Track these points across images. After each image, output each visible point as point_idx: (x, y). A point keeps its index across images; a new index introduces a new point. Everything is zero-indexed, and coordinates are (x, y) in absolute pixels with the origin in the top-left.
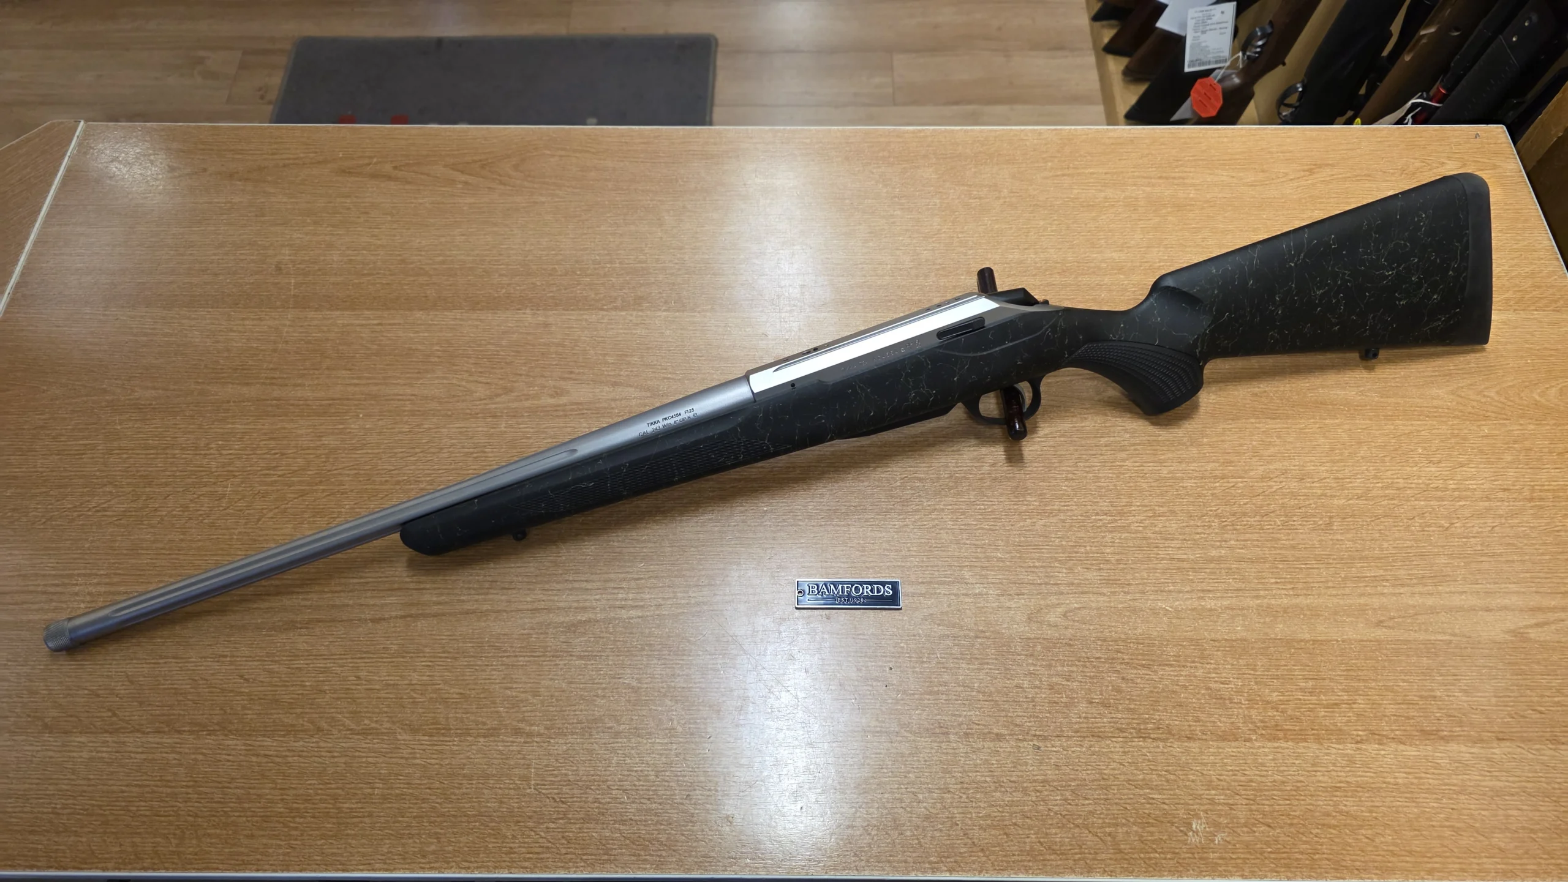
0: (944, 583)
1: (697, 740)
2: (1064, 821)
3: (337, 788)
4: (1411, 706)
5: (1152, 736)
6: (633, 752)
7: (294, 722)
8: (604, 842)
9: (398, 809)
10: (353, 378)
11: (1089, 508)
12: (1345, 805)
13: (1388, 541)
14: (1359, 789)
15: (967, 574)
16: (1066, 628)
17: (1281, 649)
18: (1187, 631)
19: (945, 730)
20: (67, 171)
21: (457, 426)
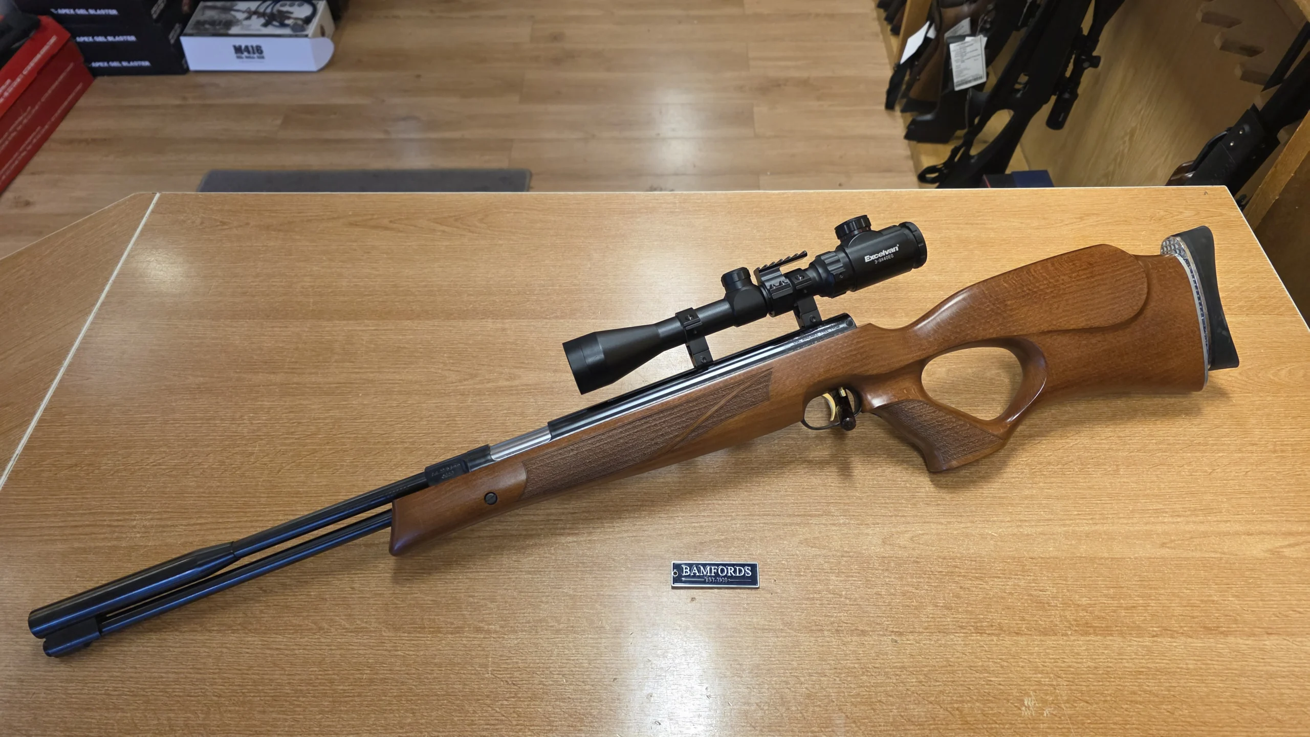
0: (815, 516)
1: (622, 636)
2: (920, 698)
3: (334, 674)
4: (1194, 608)
5: (987, 632)
6: (570, 645)
7: (301, 623)
8: (547, 716)
9: (382, 690)
10: (355, 368)
12: (1148, 686)
13: (1164, 483)
14: (1158, 673)
15: (832, 509)
16: (913, 549)
18: (1010, 551)
19: (820, 628)
20: (145, 225)
21: (434, 401)
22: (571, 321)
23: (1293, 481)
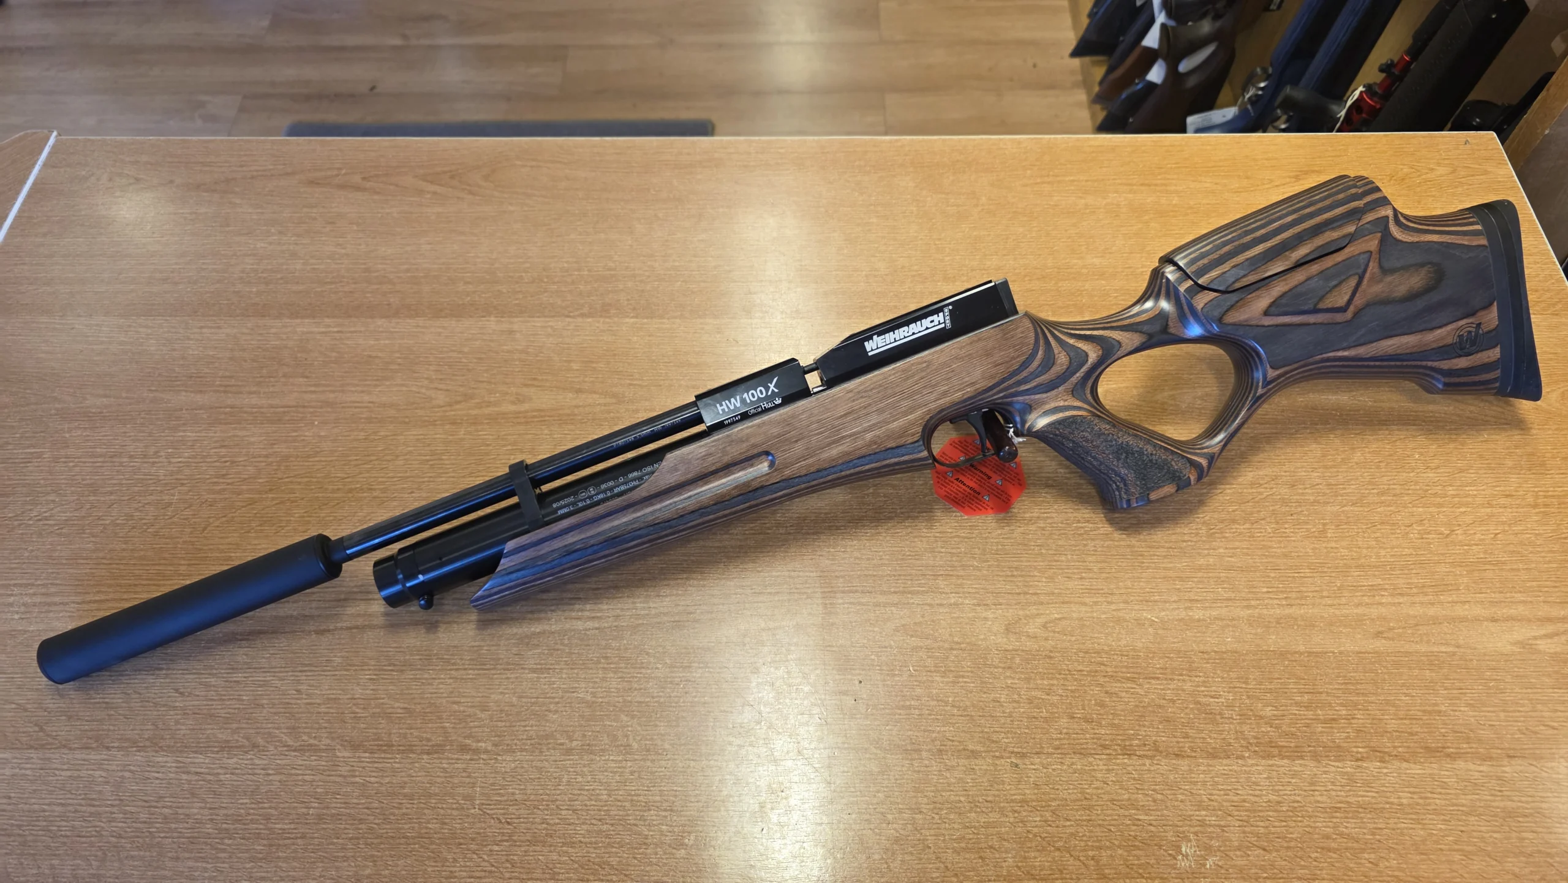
0: (918, 592)
1: (654, 757)
2: (1044, 844)
3: (270, 808)
4: (1414, 722)
5: (1138, 753)
6: (585, 769)
7: (230, 738)
8: (551, 866)
9: (333, 829)
10: (310, 386)
11: (1070, 515)
12: (1346, 827)
13: (1385, 548)
14: (1360, 810)
15: (941, 583)
16: (1046, 639)
17: (1275, 662)
18: (1174, 643)
19: (917, 747)
20: (35, 184)
21: (415, 433)
22: (602, 320)
23: (1556, 547)
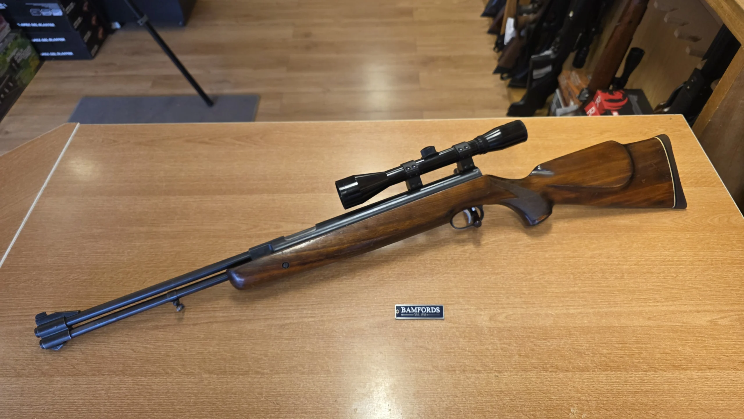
0: (451, 304)
1: (340, 375)
2: (511, 409)
3: (174, 399)
4: (667, 355)
5: (549, 370)
6: (310, 381)
7: (156, 370)
9: (202, 408)
10: (189, 223)
11: (514, 271)
12: (642, 400)
13: (650, 283)
14: (647, 392)
15: (461, 300)
16: (507, 323)
17: (606, 331)
18: (562, 323)
19: (453, 369)
20: (71, 142)
22: (312, 194)
23: (722, 281)
